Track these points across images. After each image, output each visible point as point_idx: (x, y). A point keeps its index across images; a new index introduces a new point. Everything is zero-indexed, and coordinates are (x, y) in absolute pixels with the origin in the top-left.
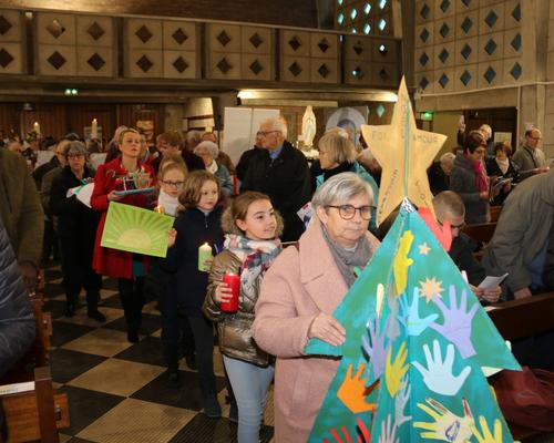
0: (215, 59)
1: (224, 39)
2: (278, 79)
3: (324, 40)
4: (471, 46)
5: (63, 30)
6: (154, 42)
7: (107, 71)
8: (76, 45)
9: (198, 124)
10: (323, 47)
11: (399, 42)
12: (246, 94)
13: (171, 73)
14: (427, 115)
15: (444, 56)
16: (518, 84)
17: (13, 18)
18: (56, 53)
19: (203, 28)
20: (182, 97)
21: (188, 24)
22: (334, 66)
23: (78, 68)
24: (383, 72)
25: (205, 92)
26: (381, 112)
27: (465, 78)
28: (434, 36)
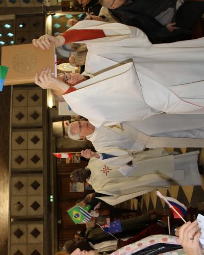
0: (32, 121)
1: (20, 116)
5: (19, 203)
6: (24, 155)
7: (40, 179)
8: (27, 196)
11: (17, 17)
12: (50, 103)
13: (40, 145)
17: (15, 228)
18: (31, 206)
19: (15, 128)
20: (53, 138)
21: (13, 136)
23: (39, 195)
24: (35, 25)
25: (49, 126)
26: (58, 26)
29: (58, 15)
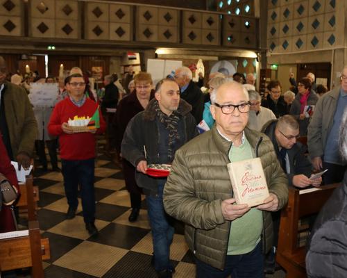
0: (142, 28)
1: (148, 16)
2: (181, 42)
3: (211, 18)
4: (304, 24)
5: (47, 9)
6: (103, 17)
7: (74, 35)
8: (55, 19)
10: (210, 22)
11: (257, 20)
12: (161, 51)
13: (114, 37)
14: (274, 66)
15: (286, 29)
16: (332, 48)
18: (43, 24)
19: (134, 9)
20: (121, 52)
21: (125, 6)
22: (216, 34)
23: (56, 33)
24: (247, 39)
25: (135, 49)
26: (245, 64)
27: (299, 44)
28: (280, 16)
29: (257, 64)
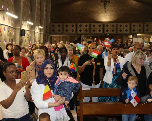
0: (132, 29)
1: (134, 26)
2: (144, 32)
7: (115, 32)
8: (110, 28)
9: (129, 40)
12: (138, 35)
13: (125, 32)
17: (101, 25)
18: (107, 30)
19: (130, 24)
20: (127, 35)
21: (128, 24)
23: (110, 32)
25: (131, 34)
